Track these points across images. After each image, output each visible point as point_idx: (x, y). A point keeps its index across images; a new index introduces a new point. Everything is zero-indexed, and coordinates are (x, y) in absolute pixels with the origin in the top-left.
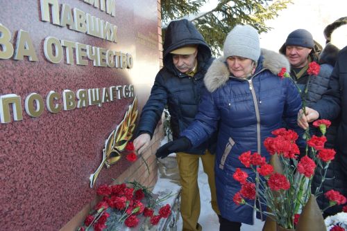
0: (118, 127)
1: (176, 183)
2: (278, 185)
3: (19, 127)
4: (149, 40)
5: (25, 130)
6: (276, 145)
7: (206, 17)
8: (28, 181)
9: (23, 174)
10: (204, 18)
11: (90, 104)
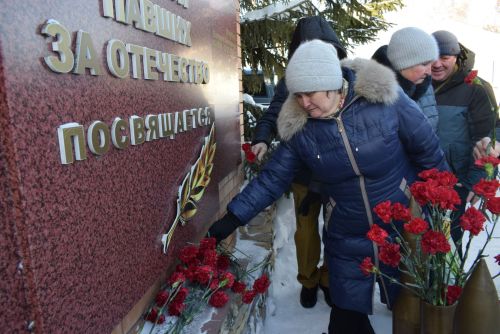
0: (193, 168)
1: (262, 246)
2: (434, 246)
3: (82, 169)
4: (227, 42)
5: (88, 174)
6: (429, 191)
7: (301, 7)
8: (93, 244)
9: (88, 234)
10: (299, 8)
11: (161, 136)
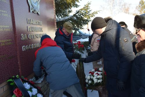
11: (37, 47)
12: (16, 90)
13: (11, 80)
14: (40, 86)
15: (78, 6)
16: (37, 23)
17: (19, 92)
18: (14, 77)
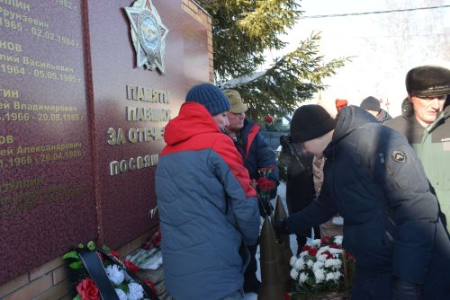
3: (117, 177)
5: (120, 179)
11: (152, 165)
12: (85, 282)
13: (73, 254)
14: (155, 278)
15: (283, 45)
16: (157, 96)
17: (93, 289)
18: (81, 246)
